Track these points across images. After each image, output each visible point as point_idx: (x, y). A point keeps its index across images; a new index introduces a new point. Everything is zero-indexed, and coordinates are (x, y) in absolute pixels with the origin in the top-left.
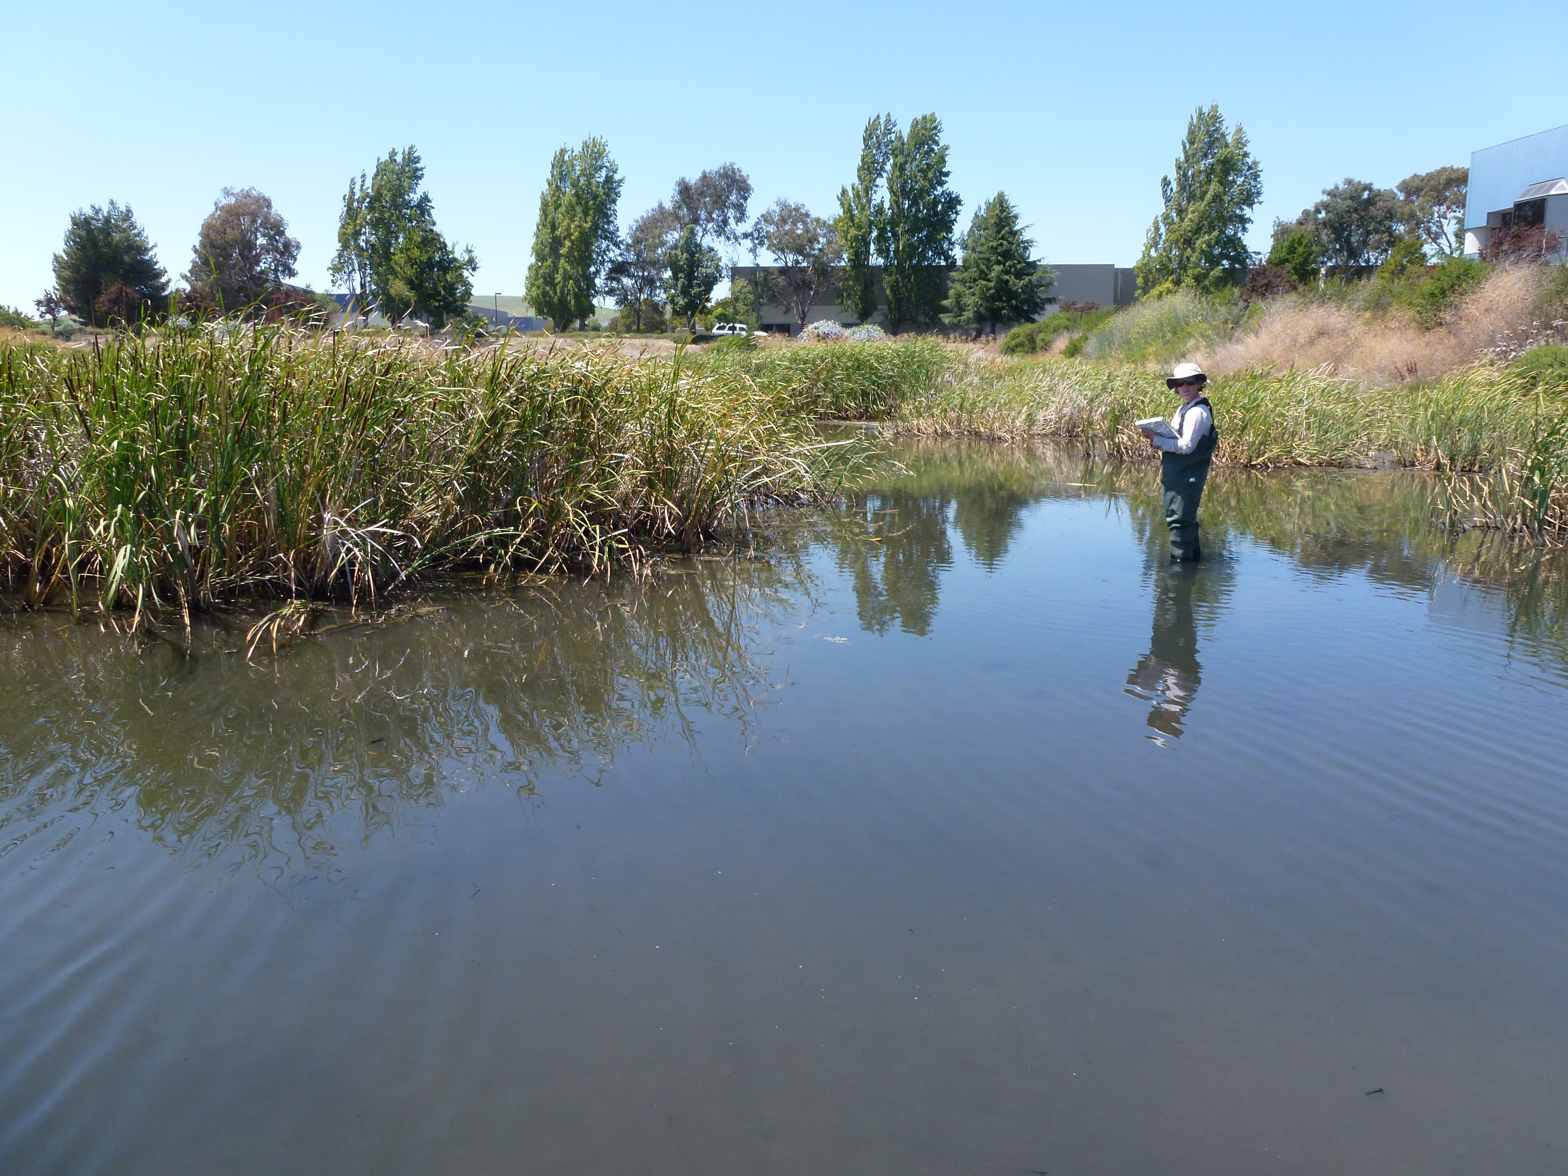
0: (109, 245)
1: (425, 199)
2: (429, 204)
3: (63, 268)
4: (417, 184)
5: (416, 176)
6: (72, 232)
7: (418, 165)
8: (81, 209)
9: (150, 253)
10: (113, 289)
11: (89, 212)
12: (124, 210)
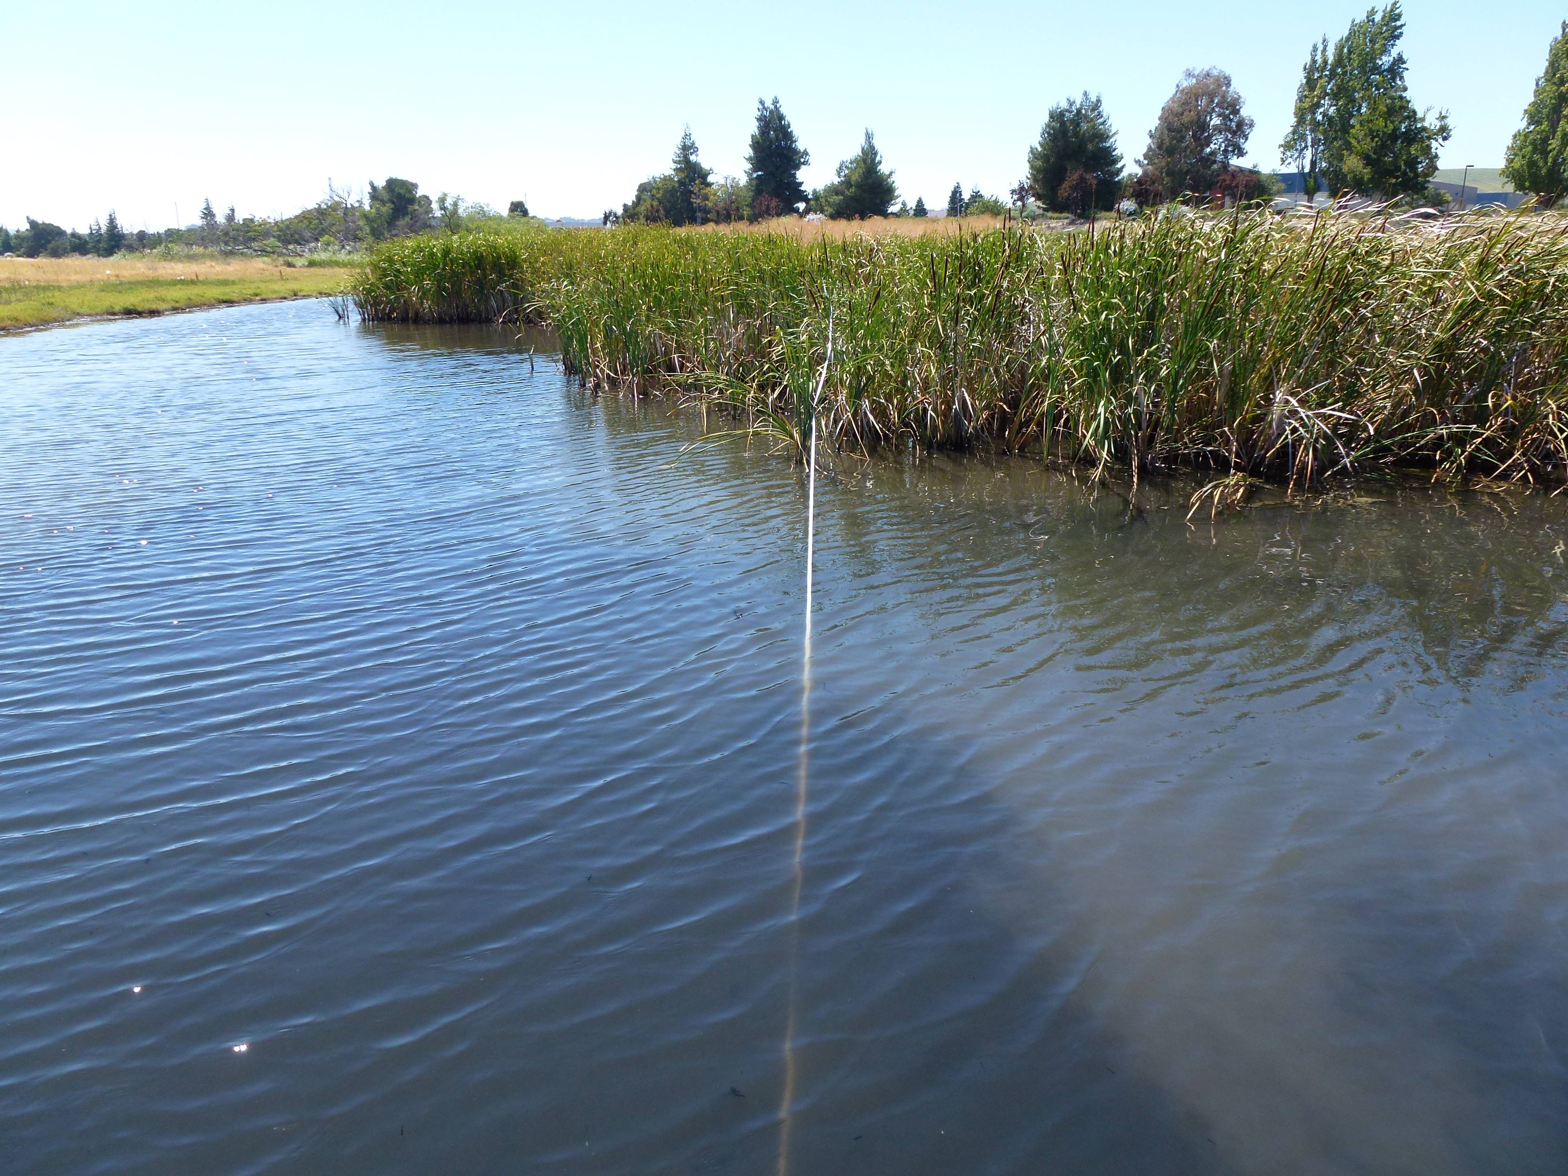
0: (1076, 134)
1: (1400, 60)
2: (1403, 66)
3: (1036, 158)
4: (1393, 45)
5: (1394, 35)
6: (1048, 126)
7: (1398, 23)
8: (1058, 104)
9: (1112, 140)
10: (1076, 176)
11: (1064, 105)
12: (1094, 99)
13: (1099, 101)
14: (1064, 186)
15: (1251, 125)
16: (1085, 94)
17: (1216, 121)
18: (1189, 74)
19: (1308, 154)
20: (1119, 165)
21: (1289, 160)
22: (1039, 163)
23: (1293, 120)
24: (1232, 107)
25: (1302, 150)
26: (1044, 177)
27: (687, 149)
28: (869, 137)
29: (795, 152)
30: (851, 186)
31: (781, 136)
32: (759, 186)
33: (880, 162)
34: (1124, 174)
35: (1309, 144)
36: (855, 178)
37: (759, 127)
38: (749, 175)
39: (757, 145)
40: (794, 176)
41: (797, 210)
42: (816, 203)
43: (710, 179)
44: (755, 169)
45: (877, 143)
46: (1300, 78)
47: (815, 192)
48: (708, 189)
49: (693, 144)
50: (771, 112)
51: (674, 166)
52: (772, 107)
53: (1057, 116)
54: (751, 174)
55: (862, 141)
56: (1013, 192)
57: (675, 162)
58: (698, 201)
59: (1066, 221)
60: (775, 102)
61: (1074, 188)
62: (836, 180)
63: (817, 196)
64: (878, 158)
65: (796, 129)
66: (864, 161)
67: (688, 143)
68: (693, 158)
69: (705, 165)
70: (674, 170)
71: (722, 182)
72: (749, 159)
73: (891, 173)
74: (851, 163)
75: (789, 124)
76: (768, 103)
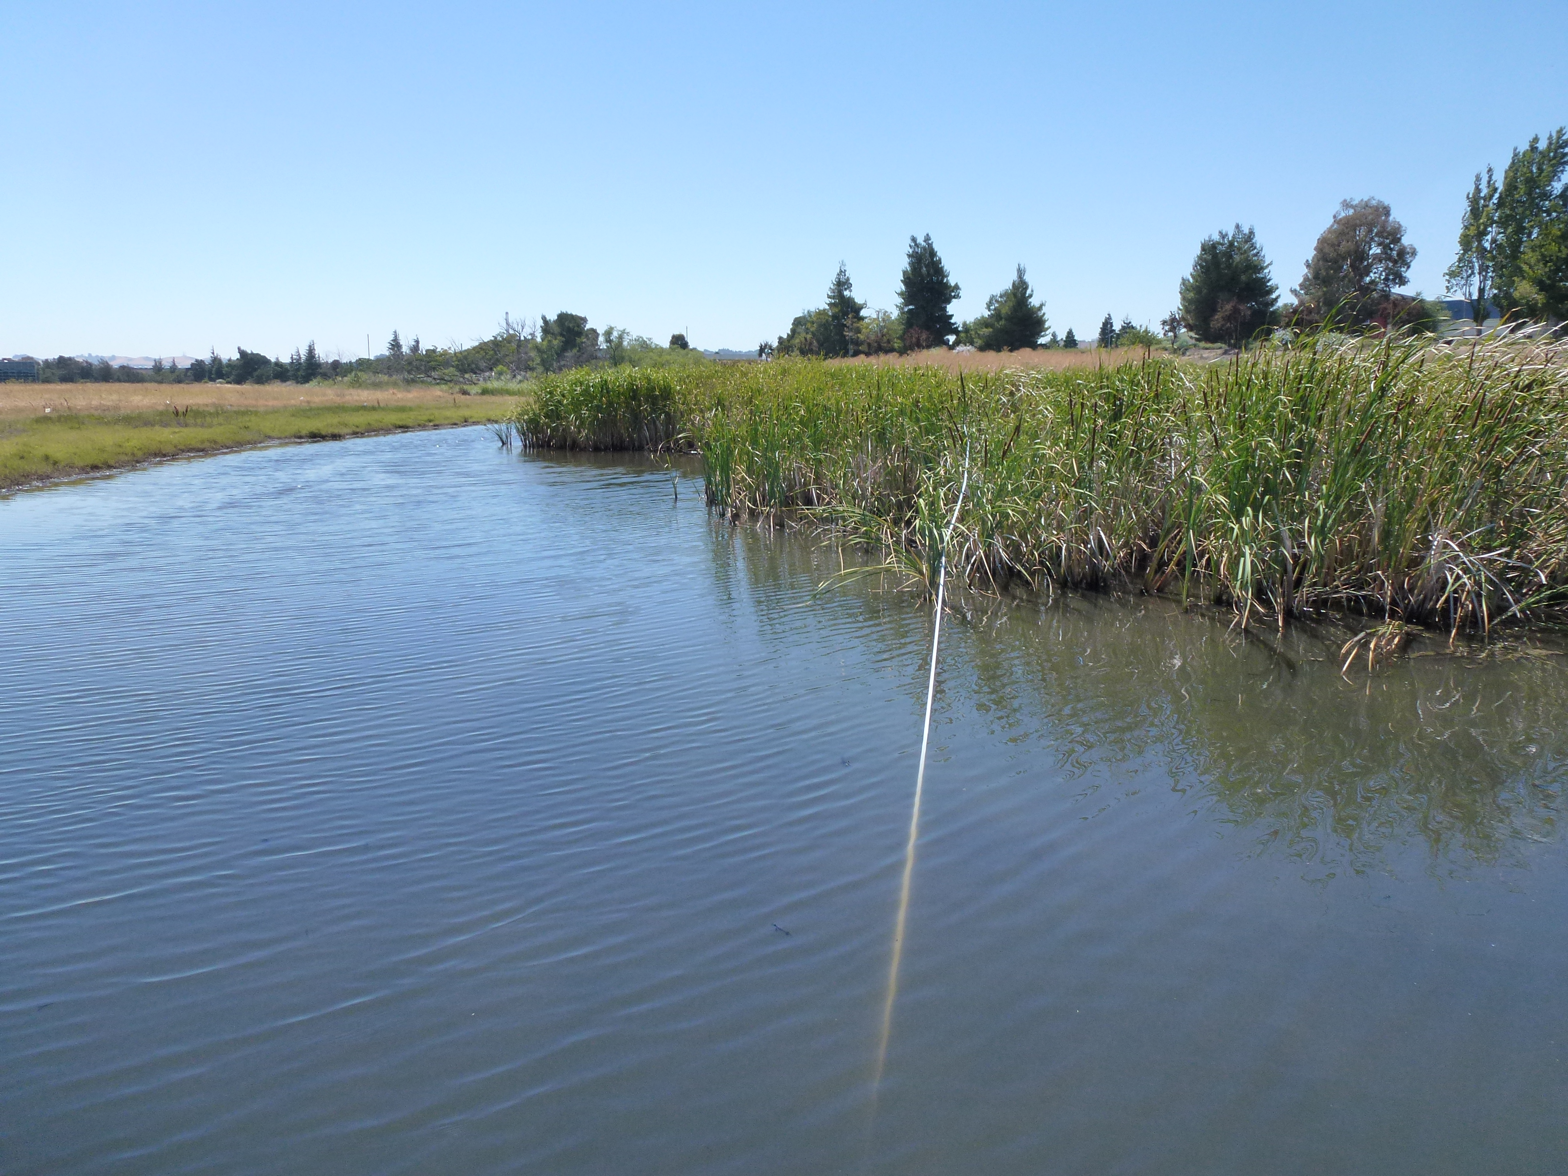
0: (1229, 266)
3: (1188, 290)
6: (1200, 258)
8: (1210, 237)
9: (1266, 271)
10: (1228, 307)
11: (1216, 237)
12: (1246, 231)
13: (1252, 233)
14: (1216, 317)
15: (1414, 253)
16: (1237, 227)
17: (1375, 250)
18: (1346, 205)
19: (1476, 280)
20: (1274, 296)
21: (1455, 288)
22: (1191, 295)
23: (1458, 248)
24: (1393, 235)
25: (1469, 276)
26: (1197, 308)
27: (842, 284)
28: (1021, 272)
29: (946, 286)
30: (1001, 319)
31: (932, 271)
32: (910, 320)
33: (1031, 296)
34: (1280, 303)
35: (1476, 271)
36: (1005, 311)
37: (912, 264)
38: (901, 309)
39: (908, 280)
40: (944, 309)
41: (946, 343)
42: (966, 335)
43: (863, 313)
44: (906, 304)
45: (1027, 278)
46: (1464, 207)
47: (965, 324)
48: (861, 323)
49: (848, 279)
50: (924, 248)
51: (828, 301)
52: (923, 244)
53: (1209, 249)
54: (903, 309)
55: (1014, 276)
56: (1164, 323)
57: (829, 297)
58: (851, 334)
59: (1220, 351)
60: (927, 238)
61: (1228, 318)
62: (987, 313)
63: (967, 328)
64: (1028, 292)
65: (947, 264)
66: (1015, 295)
67: (843, 279)
68: (846, 293)
69: (859, 300)
70: (829, 305)
71: (875, 316)
72: (901, 294)
73: (1042, 306)
74: (1001, 297)
75: (940, 259)
76: (921, 240)
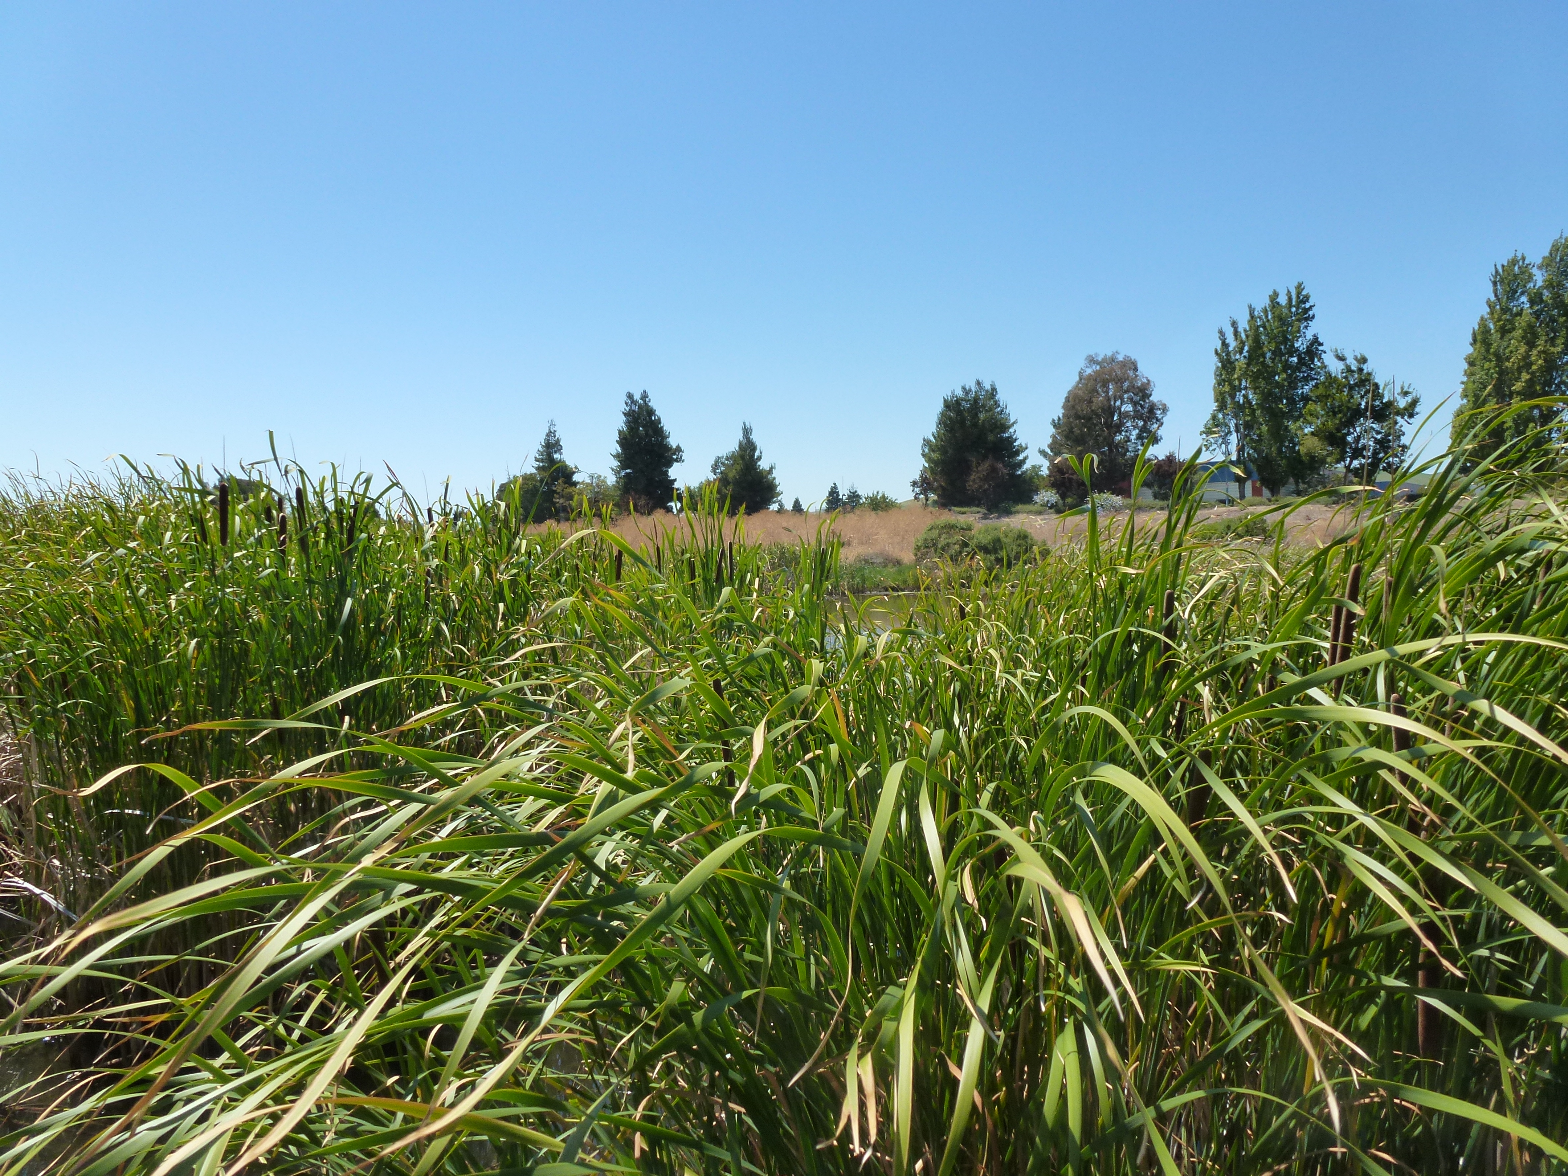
1: (1316, 341)
3: (933, 451)
4: (1306, 327)
5: (1305, 316)
6: (943, 414)
7: (1307, 305)
8: (953, 392)
11: (959, 393)
12: (988, 387)
13: (994, 389)
15: (1165, 410)
16: (978, 383)
17: (1128, 408)
19: (1234, 438)
20: (1021, 457)
21: (1214, 446)
22: (935, 456)
23: (1214, 406)
24: (1143, 392)
25: (1226, 435)
27: (551, 446)
28: (747, 431)
29: (667, 448)
30: (728, 483)
31: (650, 432)
32: (628, 486)
33: (759, 458)
36: (731, 475)
37: (628, 423)
38: (617, 473)
39: (624, 441)
40: (666, 474)
41: (669, 510)
42: (694, 499)
43: (576, 478)
44: (623, 466)
45: (754, 437)
46: (1213, 363)
47: (689, 489)
48: (573, 488)
49: (558, 441)
50: (640, 407)
51: (536, 464)
52: (641, 401)
53: (952, 406)
54: (619, 473)
55: (740, 436)
57: (537, 460)
58: (562, 501)
59: (978, 516)
60: (644, 396)
61: (986, 479)
62: (712, 477)
63: (692, 494)
64: (757, 454)
65: (667, 425)
66: (742, 457)
67: (552, 440)
68: (556, 456)
69: (570, 463)
70: (537, 469)
71: (588, 481)
72: (616, 456)
73: (771, 469)
74: (727, 459)
75: (659, 419)
76: (637, 397)
